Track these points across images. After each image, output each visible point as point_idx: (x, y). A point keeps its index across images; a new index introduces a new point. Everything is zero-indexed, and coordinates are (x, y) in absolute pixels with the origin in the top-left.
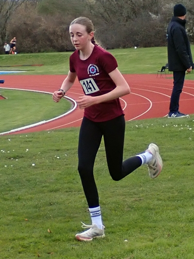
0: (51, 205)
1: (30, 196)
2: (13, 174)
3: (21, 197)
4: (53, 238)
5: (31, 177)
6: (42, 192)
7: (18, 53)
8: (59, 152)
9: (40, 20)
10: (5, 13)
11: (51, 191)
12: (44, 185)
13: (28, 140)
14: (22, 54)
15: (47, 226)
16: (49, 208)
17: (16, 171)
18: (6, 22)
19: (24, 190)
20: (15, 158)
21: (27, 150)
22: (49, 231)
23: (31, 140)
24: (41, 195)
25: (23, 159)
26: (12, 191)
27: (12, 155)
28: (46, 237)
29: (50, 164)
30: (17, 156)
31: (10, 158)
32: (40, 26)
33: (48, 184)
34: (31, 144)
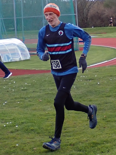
0: (107, 103)
1: (96, 99)
2: (88, 88)
3: (92, 99)
4: (107, 120)
5: (97, 89)
6: (102, 97)
7: (94, 27)
8: (112, 77)
9: (105, 11)
10: (88, 7)
11: (107, 97)
12: (103, 93)
13: (96, 71)
14: (96, 28)
15: (104, 114)
16: (106, 105)
17: (90, 86)
18: (88, 12)
19: (93, 96)
20: (90, 80)
21: (96, 76)
22: (105, 116)
23: (98, 71)
24: (102, 98)
25: (94, 80)
26: (88, 96)
27: (88, 79)
28: (103, 119)
29: (107, 83)
30: (91, 79)
31: (87, 80)
32: (105, 14)
33: (105, 93)
34: (98, 73)
